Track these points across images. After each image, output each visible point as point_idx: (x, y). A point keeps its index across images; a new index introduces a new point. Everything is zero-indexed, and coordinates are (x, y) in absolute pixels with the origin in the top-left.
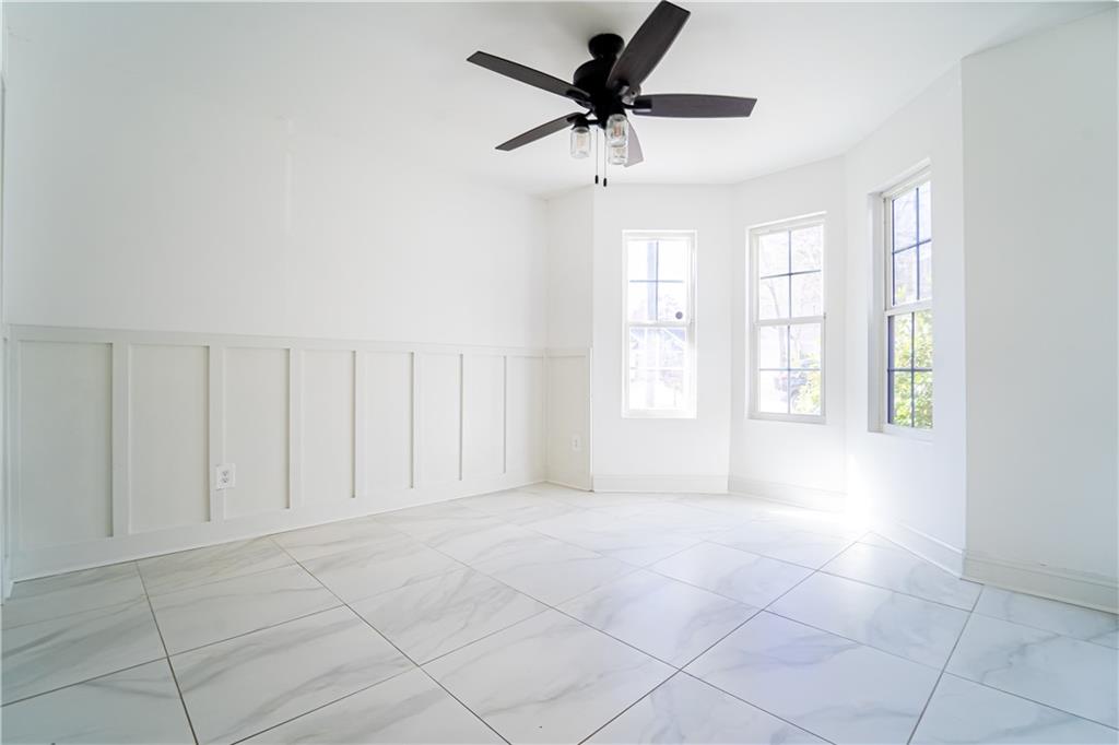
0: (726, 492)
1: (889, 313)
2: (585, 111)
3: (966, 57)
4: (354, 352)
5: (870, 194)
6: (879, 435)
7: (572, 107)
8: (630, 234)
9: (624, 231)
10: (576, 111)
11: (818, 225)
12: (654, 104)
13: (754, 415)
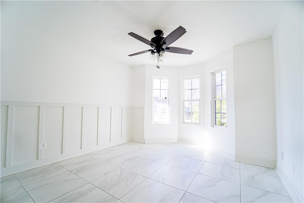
0: (177, 142)
1: (215, 100)
2: (153, 49)
3: (234, 46)
4: (82, 107)
5: (211, 73)
6: (213, 128)
7: (150, 48)
8: (154, 77)
9: (153, 77)
10: (151, 49)
11: (198, 78)
12: (170, 49)
13: (184, 123)
